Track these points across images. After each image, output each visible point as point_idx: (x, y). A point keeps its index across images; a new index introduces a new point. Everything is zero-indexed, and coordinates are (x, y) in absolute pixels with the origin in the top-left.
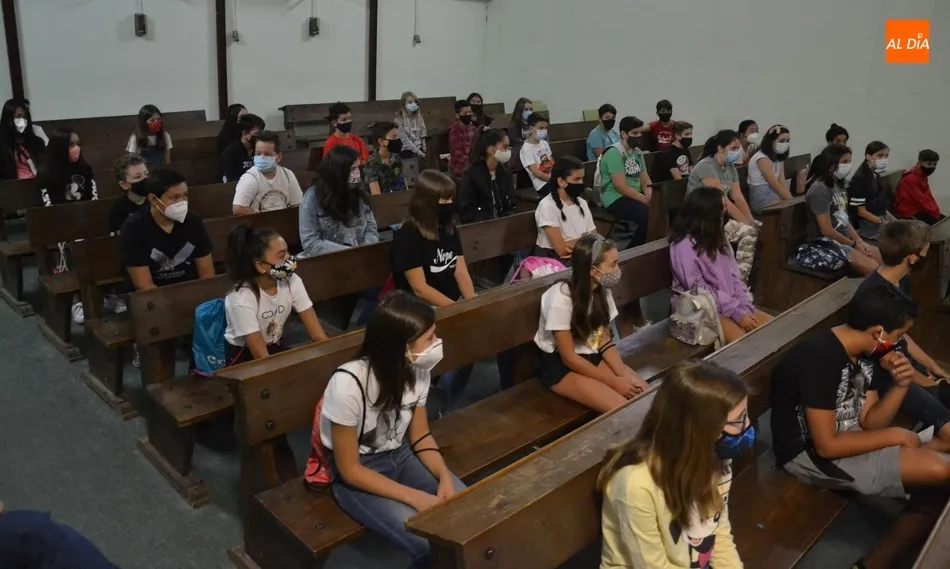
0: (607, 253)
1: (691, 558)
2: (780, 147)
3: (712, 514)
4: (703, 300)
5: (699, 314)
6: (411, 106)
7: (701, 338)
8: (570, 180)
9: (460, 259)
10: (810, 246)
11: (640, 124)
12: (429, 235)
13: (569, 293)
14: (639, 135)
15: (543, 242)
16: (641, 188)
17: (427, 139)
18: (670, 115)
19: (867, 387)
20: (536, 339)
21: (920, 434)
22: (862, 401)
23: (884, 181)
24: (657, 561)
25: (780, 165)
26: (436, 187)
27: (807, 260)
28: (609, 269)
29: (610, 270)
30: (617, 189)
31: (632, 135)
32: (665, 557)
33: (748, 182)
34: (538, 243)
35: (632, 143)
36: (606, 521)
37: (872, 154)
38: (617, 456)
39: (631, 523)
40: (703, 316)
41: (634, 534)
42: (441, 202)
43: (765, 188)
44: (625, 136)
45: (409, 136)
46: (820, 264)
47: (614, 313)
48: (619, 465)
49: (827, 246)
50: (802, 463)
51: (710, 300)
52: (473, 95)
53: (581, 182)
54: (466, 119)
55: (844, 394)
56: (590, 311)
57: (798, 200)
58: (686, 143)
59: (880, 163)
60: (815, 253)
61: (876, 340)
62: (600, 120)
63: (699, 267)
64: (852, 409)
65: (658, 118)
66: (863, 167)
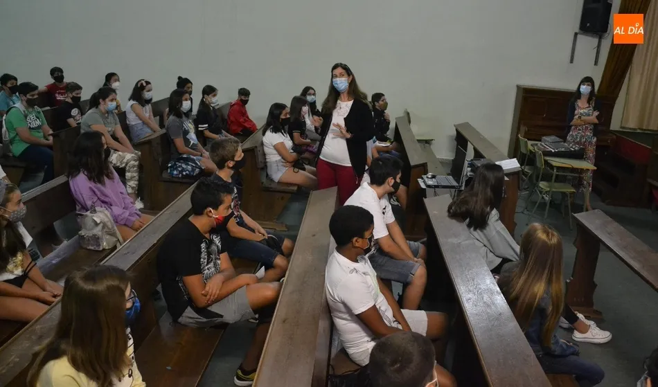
0: (11, 195)
2: (147, 95)
4: (101, 215)
5: (100, 227)
7: (105, 245)
10: (175, 162)
11: (36, 88)
14: (36, 97)
18: (63, 77)
21: (257, 274)
22: (219, 262)
25: (148, 108)
27: (175, 173)
29: (16, 208)
30: (24, 140)
31: (30, 97)
33: (128, 122)
35: (30, 104)
37: (208, 95)
40: (103, 227)
43: (140, 126)
44: (24, 98)
46: (184, 173)
47: (28, 239)
49: (187, 160)
50: (189, 315)
51: (106, 215)
55: (206, 260)
56: (4, 246)
57: (164, 131)
58: (76, 100)
59: (214, 100)
60: (180, 166)
61: (211, 217)
62: (4, 87)
63: (94, 192)
64: (213, 269)
65: (52, 81)
66: (203, 103)
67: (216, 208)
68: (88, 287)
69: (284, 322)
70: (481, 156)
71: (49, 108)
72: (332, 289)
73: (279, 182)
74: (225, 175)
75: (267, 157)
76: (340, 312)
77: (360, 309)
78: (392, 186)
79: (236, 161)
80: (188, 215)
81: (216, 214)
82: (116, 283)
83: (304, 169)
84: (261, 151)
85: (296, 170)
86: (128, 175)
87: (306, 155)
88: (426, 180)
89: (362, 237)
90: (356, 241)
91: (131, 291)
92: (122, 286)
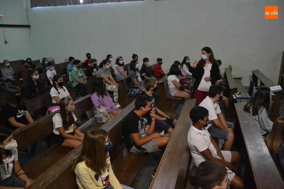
0: (69, 102)
1: (103, 184)
2: (121, 62)
3: (106, 170)
4: (102, 110)
6: (8, 64)
7: (104, 121)
8: (59, 81)
9: (27, 112)
10: (132, 89)
12: (15, 106)
13: (60, 116)
14: (81, 65)
15: (54, 102)
16: (84, 80)
17: (14, 75)
18: (91, 57)
19: (147, 124)
20: (54, 131)
21: (161, 134)
22: (146, 128)
23: (150, 68)
24: (93, 187)
25: (122, 67)
26: (14, 91)
27: (132, 93)
28: (71, 107)
30: (76, 82)
32: (95, 185)
33: (114, 73)
34: (52, 102)
36: (77, 180)
37: (146, 62)
38: (76, 161)
39: (83, 179)
40: (103, 114)
41: (85, 182)
42: (16, 95)
43: (119, 75)
44: (76, 66)
45: (8, 74)
46: (136, 93)
47: (76, 119)
48: (77, 163)
49: (137, 88)
50: (134, 149)
51: (104, 109)
52: (28, 59)
53: (62, 81)
54: (26, 67)
55: (141, 128)
56: (68, 120)
57: (128, 76)
58: (95, 65)
59: (148, 63)
60: (134, 90)
61: (143, 110)
62: (70, 62)
63: (100, 101)
64: (144, 131)
65: (87, 58)
66: (144, 65)
67: (145, 107)
68: (92, 136)
69: (169, 153)
70: (263, 85)
71: (86, 69)
72: (190, 140)
73: (174, 96)
74: (149, 93)
75: (169, 86)
76: (193, 150)
77: (202, 149)
78: (219, 98)
79: (154, 88)
80: (134, 110)
81: (145, 109)
82: (102, 136)
83: (184, 91)
84: (166, 83)
85: (181, 91)
86: (114, 94)
87: (186, 85)
88: (236, 95)
89: (203, 119)
90: (200, 121)
91: (108, 139)
92: (104, 137)
